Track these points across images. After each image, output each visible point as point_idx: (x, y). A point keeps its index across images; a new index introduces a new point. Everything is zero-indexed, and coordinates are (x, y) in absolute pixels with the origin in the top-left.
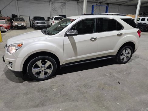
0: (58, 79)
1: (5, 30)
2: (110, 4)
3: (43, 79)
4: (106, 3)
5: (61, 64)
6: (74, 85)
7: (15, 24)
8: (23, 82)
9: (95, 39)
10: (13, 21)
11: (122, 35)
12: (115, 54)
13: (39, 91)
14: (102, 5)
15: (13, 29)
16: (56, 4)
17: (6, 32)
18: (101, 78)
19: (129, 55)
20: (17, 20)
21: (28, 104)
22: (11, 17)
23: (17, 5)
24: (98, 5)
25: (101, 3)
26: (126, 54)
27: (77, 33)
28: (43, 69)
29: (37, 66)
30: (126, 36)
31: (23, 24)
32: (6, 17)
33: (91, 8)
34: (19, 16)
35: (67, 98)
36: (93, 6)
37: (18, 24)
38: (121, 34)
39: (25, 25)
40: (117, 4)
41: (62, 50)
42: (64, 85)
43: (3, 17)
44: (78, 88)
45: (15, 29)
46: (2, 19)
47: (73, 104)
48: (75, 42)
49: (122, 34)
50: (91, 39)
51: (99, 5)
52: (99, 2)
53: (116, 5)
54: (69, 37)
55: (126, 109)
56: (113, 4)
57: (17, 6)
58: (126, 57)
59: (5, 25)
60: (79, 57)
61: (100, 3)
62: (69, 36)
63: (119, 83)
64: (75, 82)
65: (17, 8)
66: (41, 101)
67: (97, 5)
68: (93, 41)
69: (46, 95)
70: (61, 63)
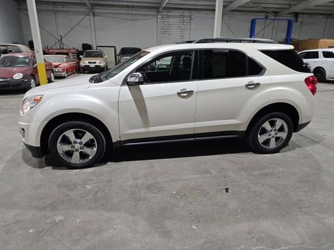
0: (106, 169)
1: (64, 74)
2: (303, 14)
3: (78, 166)
4: (292, 13)
5: (114, 141)
6: (131, 182)
7: (85, 62)
8: (43, 167)
9: (190, 93)
10: (81, 56)
11: (259, 88)
12: (244, 128)
13: (59, 186)
14: (281, 18)
15: (81, 73)
16: (171, 20)
17: (64, 77)
18: (193, 176)
19: (283, 135)
20: (89, 55)
21: (32, 203)
22: (80, 49)
23: (93, 25)
24: (270, 17)
25: (279, 14)
26: (273, 132)
27: (142, 80)
28: (77, 146)
29: (66, 141)
30: (269, 90)
31: (100, 63)
32: (70, 49)
33: (249, 25)
34: (95, 47)
35: (102, 204)
36: (253, 22)
37: (89, 63)
38: (257, 85)
39: (102, 65)
40: (321, 14)
41: (114, 113)
42: (110, 181)
43: (66, 49)
44: (134, 189)
45: (84, 73)
46: (64, 54)
47: (106, 215)
48: (143, 98)
49: (259, 84)
50: (179, 94)
51: (273, 17)
52: (272, 10)
53: (320, 16)
54: (132, 87)
55: (204, 240)
56: (311, 14)
57: (93, 27)
58: (274, 139)
59: (65, 65)
60: (152, 129)
61: (276, 13)
62: (131, 85)
63: (227, 191)
64: (135, 179)
65: (93, 30)
66: (55, 202)
67: (266, 17)
68: (184, 97)
69: (69, 193)
70: (115, 138)
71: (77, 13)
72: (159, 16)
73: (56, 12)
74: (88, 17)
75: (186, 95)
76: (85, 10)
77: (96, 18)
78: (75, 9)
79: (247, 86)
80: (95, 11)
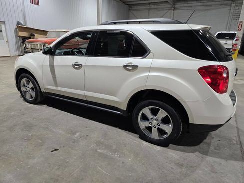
5: (42, 91)
28: (28, 89)
38: (135, 67)
48: (54, 65)
49: (138, 67)
50: (73, 65)
63: (53, 152)
71: (163, 9)
72: (233, 5)
73: (149, 10)
74: (170, 12)
75: (78, 67)
76: (169, 6)
77: (176, 11)
78: (162, 6)
79: (125, 67)
80: (176, 6)
